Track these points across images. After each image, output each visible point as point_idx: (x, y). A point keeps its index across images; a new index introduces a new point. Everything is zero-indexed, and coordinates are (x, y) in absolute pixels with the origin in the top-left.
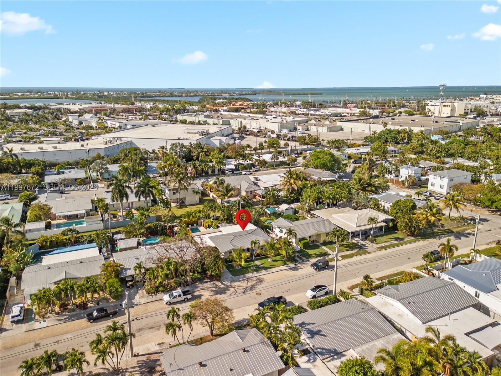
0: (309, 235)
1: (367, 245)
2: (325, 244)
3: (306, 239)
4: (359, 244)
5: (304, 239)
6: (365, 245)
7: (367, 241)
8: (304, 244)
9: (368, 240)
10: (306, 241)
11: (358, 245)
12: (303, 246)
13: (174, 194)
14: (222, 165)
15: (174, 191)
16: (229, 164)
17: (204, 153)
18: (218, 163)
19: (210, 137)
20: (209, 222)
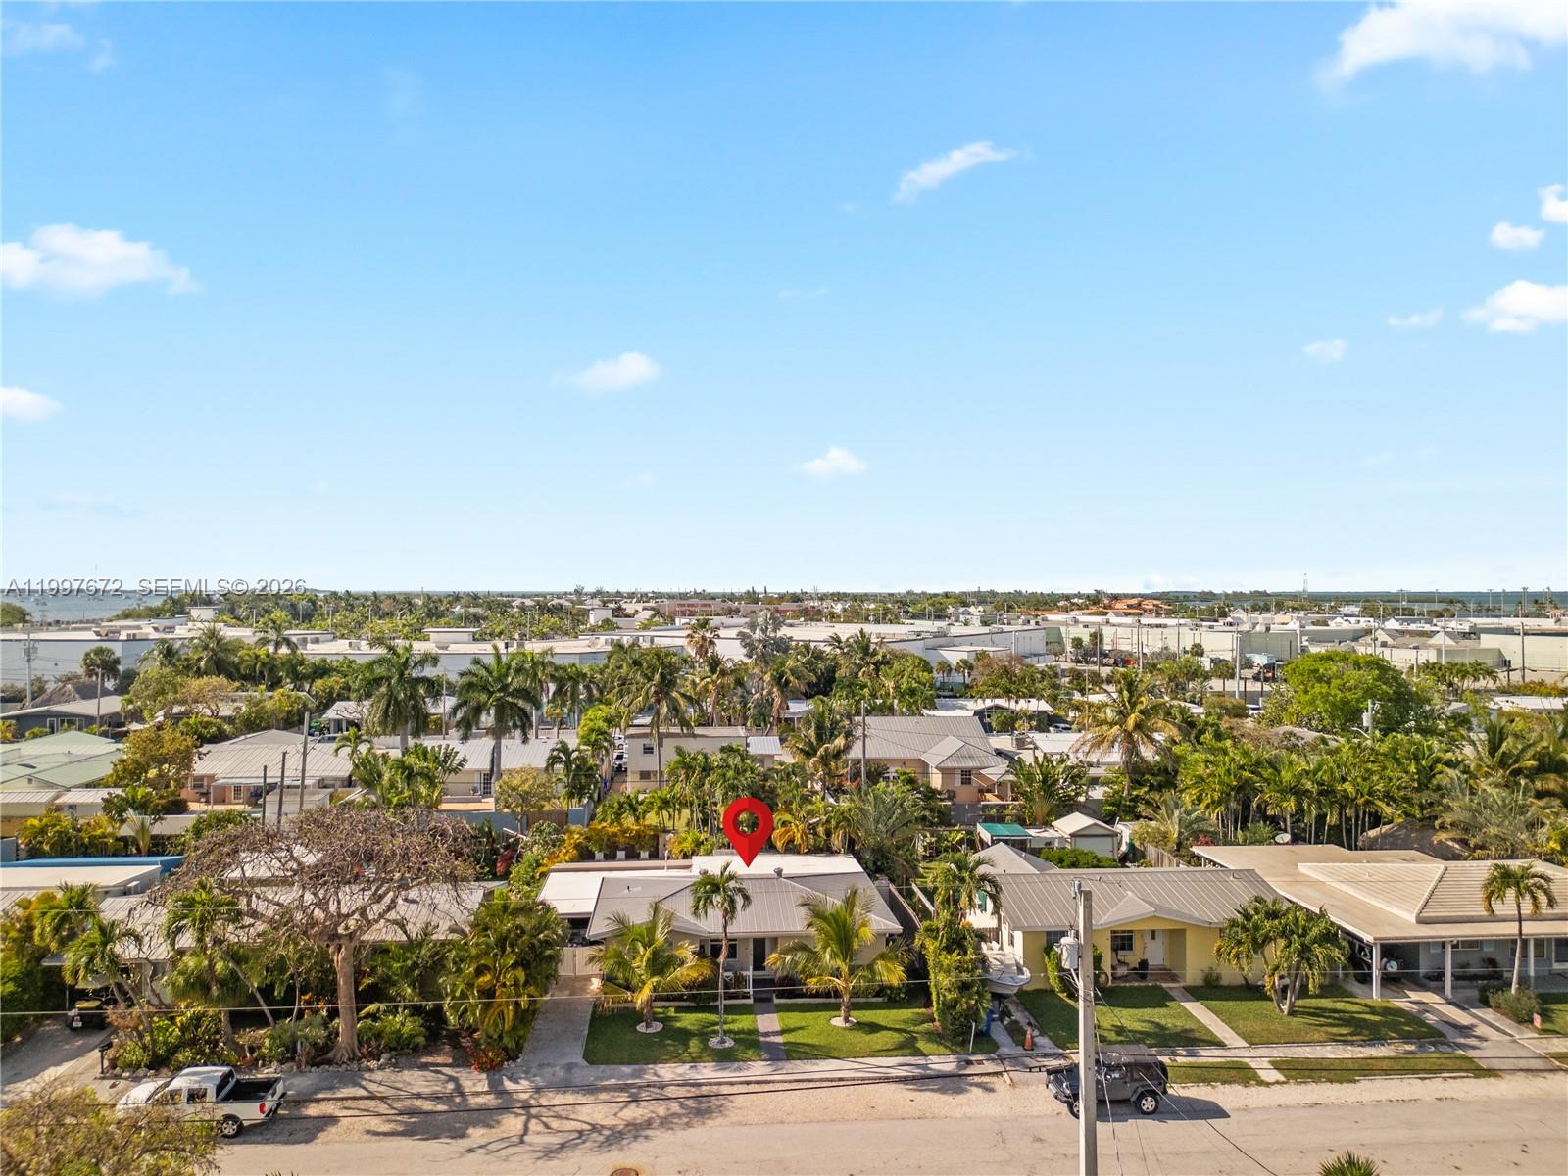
1: (1482, 1030)
2: (1210, 990)
4: (1431, 1019)
6: (1470, 1028)
7: (1488, 1014)
9: (1498, 1008)
11: (1422, 1023)
13: (648, 750)
14: (916, 702)
15: (646, 741)
16: (954, 707)
17: (872, 667)
18: (902, 695)
19: (941, 646)
20: (690, 839)
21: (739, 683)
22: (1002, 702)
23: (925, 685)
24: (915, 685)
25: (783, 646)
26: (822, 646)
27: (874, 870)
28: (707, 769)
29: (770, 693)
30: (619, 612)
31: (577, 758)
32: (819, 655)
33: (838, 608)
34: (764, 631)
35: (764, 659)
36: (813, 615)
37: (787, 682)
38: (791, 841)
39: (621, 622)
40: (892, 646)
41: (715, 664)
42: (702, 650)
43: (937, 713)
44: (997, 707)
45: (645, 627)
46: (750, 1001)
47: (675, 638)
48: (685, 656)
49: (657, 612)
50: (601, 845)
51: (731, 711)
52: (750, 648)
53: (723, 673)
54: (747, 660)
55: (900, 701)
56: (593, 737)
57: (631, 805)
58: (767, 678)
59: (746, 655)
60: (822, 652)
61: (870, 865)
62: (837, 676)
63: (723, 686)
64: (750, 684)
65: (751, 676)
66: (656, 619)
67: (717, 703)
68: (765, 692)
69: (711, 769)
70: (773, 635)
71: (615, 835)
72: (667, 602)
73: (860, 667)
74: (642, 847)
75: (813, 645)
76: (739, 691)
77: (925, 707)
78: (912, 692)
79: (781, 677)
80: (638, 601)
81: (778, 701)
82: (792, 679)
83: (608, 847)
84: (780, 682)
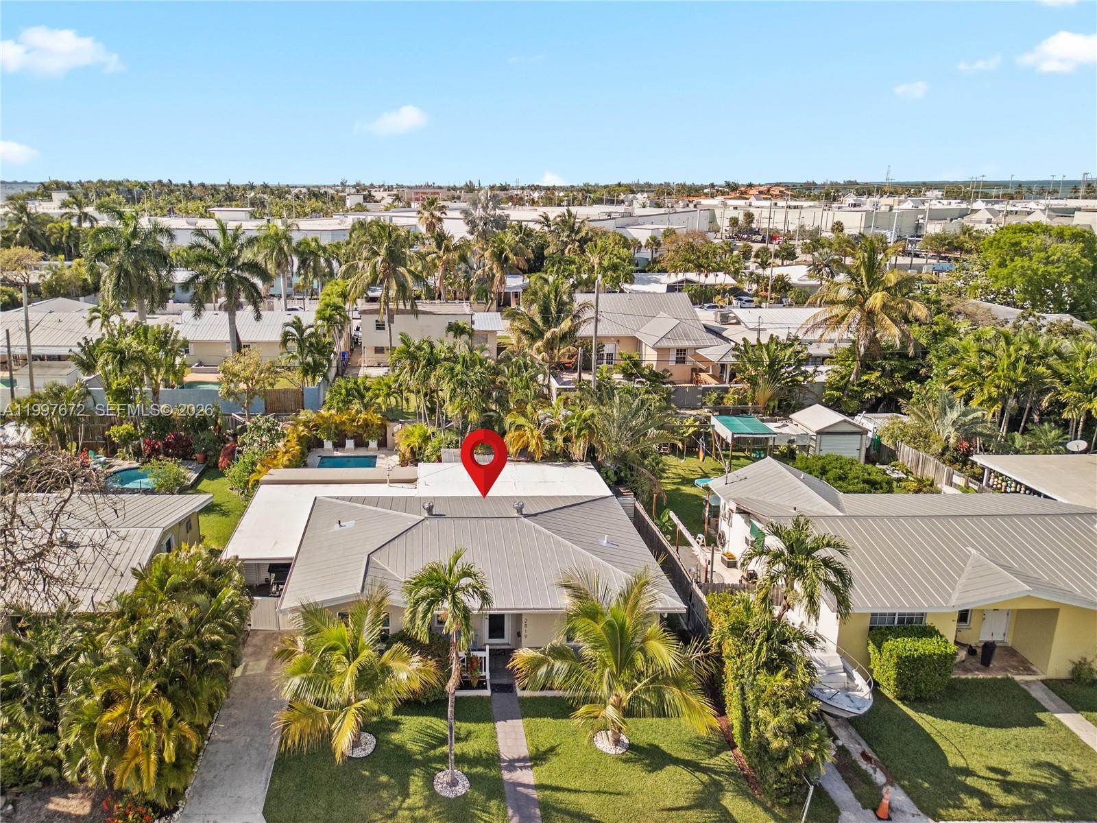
0: (957, 600)
2: (1083, 689)
3: (930, 632)
5: (913, 626)
8: (909, 667)
10: (926, 646)
12: (901, 682)
13: (380, 326)
14: (618, 277)
15: (376, 317)
16: (649, 282)
17: (577, 244)
18: (606, 270)
19: (628, 225)
20: (416, 434)
21: (463, 259)
22: (692, 276)
23: (624, 261)
24: (616, 260)
25: (501, 223)
26: (531, 225)
27: (617, 483)
28: (432, 362)
29: (491, 269)
30: (368, 198)
31: (312, 335)
32: (529, 234)
33: (536, 195)
34: (485, 208)
35: (484, 235)
36: (518, 201)
37: (507, 259)
38: (526, 447)
39: (369, 205)
40: (593, 224)
41: (441, 238)
42: (431, 227)
43: (636, 287)
44: (688, 281)
45: (387, 210)
46: (487, 693)
47: (408, 220)
48: (417, 233)
49: (398, 198)
50: (329, 434)
51: (456, 285)
52: (472, 224)
53: (447, 250)
54: (470, 237)
55: (604, 276)
56: (328, 312)
57: (358, 391)
58: (487, 254)
59: (469, 232)
60: (532, 231)
61: (611, 474)
62: (545, 253)
63: (447, 262)
64: (473, 261)
65: (473, 253)
66: (396, 204)
67: (444, 277)
68: (487, 269)
69: (438, 361)
70: (492, 213)
71: (343, 423)
72: (406, 190)
73: (566, 244)
74: (370, 437)
75: (524, 224)
76: (463, 266)
77: (626, 282)
78: (615, 268)
79: (502, 253)
80: (385, 190)
81: (498, 275)
82: (511, 255)
83: (337, 435)
84: (500, 258)
